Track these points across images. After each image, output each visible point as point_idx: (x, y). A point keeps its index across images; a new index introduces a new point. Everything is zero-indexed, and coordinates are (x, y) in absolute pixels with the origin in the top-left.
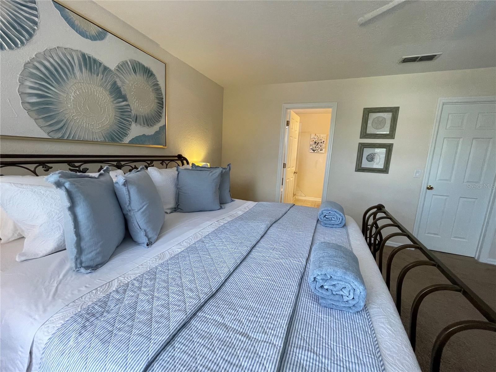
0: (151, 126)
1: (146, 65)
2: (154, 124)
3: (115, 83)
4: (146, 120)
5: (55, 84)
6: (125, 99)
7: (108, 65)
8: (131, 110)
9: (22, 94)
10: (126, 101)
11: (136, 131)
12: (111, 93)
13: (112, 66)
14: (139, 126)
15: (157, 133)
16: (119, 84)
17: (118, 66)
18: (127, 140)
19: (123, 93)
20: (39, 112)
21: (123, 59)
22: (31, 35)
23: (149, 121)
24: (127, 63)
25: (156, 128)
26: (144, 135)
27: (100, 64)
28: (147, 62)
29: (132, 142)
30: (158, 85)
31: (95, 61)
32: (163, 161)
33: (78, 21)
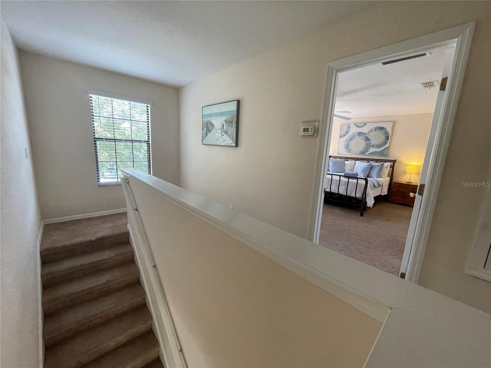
0: (380, 148)
1: (381, 126)
2: (382, 147)
3: (367, 136)
4: (378, 146)
5: (350, 141)
6: (369, 140)
7: (365, 132)
8: (371, 143)
9: (344, 145)
10: (369, 141)
11: (372, 150)
12: (364, 140)
13: (366, 132)
14: (374, 148)
15: (382, 150)
16: (368, 136)
17: (369, 131)
18: (367, 153)
19: (369, 138)
20: (346, 148)
21: (371, 128)
22: (348, 133)
23: (379, 146)
24: (373, 129)
25: (383, 148)
26: (375, 152)
27: (363, 133)
28: (381, 125)
29: (369, 154)
30: (387, 131)
31: (361, 132)
32: (378, 161)
33: (358, 125)
